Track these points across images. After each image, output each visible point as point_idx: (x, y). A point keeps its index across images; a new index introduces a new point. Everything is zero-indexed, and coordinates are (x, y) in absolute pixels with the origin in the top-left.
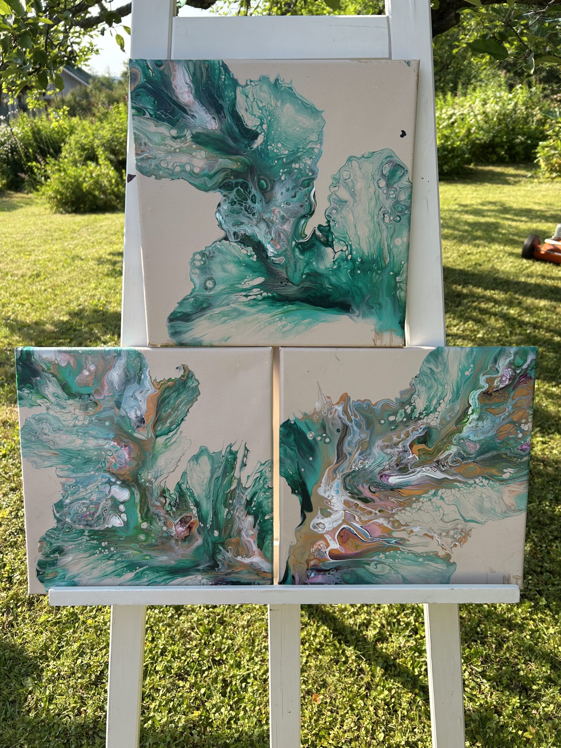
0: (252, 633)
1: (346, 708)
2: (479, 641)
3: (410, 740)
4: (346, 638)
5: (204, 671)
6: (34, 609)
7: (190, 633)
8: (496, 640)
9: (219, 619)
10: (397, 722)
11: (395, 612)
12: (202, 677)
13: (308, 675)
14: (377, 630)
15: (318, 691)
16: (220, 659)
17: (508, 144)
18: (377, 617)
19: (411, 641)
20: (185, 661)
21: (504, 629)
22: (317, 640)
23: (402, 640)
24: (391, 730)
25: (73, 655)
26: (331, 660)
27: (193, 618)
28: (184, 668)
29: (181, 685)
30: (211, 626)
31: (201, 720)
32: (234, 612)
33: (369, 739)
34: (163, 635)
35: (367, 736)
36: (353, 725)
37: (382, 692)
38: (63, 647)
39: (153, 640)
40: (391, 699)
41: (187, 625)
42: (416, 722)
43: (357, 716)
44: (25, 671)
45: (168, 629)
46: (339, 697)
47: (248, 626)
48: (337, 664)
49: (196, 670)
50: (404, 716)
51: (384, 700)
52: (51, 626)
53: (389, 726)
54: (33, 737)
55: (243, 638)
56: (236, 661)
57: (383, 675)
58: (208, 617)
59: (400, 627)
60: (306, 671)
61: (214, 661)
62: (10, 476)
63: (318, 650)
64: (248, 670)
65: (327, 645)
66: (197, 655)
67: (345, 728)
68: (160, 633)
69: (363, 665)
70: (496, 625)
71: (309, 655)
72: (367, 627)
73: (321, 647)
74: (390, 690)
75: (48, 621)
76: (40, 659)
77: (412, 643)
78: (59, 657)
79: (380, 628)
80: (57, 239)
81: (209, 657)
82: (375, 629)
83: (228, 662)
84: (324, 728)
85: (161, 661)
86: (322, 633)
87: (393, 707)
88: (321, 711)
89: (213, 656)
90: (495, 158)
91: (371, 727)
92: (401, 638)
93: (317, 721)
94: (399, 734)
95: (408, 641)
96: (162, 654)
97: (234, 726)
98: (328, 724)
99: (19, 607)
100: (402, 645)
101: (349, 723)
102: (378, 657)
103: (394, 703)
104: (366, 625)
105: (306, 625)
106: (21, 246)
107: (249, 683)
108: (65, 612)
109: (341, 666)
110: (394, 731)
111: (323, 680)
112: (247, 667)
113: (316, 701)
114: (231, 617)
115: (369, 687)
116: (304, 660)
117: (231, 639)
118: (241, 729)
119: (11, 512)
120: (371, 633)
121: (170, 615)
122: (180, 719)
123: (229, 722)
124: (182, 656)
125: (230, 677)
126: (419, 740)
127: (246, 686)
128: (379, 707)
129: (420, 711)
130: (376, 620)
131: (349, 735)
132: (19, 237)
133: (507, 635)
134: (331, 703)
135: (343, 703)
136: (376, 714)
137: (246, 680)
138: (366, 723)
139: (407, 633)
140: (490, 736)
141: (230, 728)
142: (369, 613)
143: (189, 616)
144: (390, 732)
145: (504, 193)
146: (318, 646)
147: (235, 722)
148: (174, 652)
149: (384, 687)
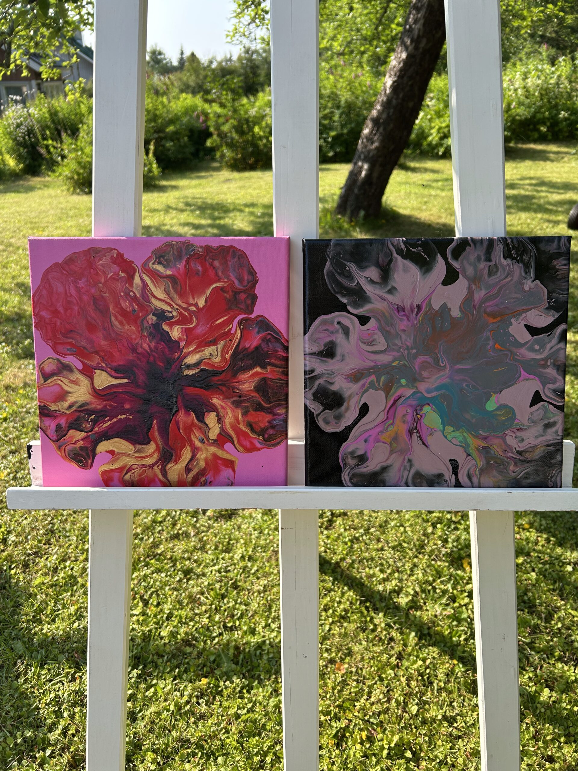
0: (269, 599)
1: (374, 679)
2: (526, 610)
3: (447, 714)
4: (374, 605)
5: (214, 638)
6: (29, 571)
7: (199, 598)
8: (546, 609)
9: (232, 584)
10: (432, 695)
11: (431, 579)
12: (211, 644)
13: (332, 643)
14: (410, 597)
15: (342, 660)
16: (232, 626)
17: (551, 121)
18: (410, 584)
19: (449, 610)
20: (193, 626)
21: (555, 598)
22: (342, 607)
23: (438, 609)
24: (426, 703)
25: (70, 619)
26: (357, 628)
27: (203, 583)
28: (192, 634)
29: (188, 651)
30: (223, 591)
31: (209, 688)
32: (248, 577)
33: (400, 712)
34: (169, 599)
35: (398, 709)
36: (381, 696)
37: (415, 662)
38: (59, 610)
39: (158, 604)
40: (426, 669)
41: (195, 590)
42: (455, 695)
43: (387, 687)
44: (16, 635)
45: (175, 593)
46: (366, 666)
47: (265, 591)
48: (364, 632)
49: (205, 636)
50: (441, 689)
51: (418, 671)
52: (48, 588)
53: (424, 698)
54: (21, 705)
55: (259, 604)
56: (250, 627)
57: (416, 645)
58: (221, 581)
59: (436, 595)
60: (329, 639)
61: (225, 627)
62: (10, 439)
63: (343, 617)
64: (264, 637)
65: (352, 613)
66: (206, 621)
67: (373, 699)
68: (166, 597)
69: (394, 634)
70: (545, 594)
71: (333, 622)
72: (398, 595)
73: (346, 614)
74: (424, 660)
75: (43, 584)
76: (33, 622)
77: (450, 611)
78: (54, 621)
79: (413, 596)
80: (72, 217)
81: (220, 623)
82: (407, 595)
83: (241, 629)
84: (349, 699)
85: (166, 627)
86: (348, 600)
87: (428, 678)
88: (345, 681)
89: (225, 623)
90: (536, 135)
91: (402, 698)
92: (436, 606)
93: (340, 691)
94: (435, 708)
95: (445, 609)
96: (168, 619)
97: (245, 696)
98: (353, 694)
99: (13, 569)
100: (438, 613)
101: (378, 694)
102: (411, 625)
103: (428, 674)
104: (398, 592)
105: (330, 590)
106: (35, 223)
107: (264, 650)
108: (62, 575)
109: (368, 634)
110: (429, 705)
111: (349, 649)
112: (262, 634)
113: (340, 670)
114: (245, 582)
115: (400, 657)
116: (327, 627)
117: (246, 605)
118: (254, 699)
119: (9, 474)
120: (403, 601)
121: (178, 578)
122: (186, 686)
123: (240, 692)
124: (190, 621)
125: (243, 644)
126: (458, 714)
127: (260, 653)
128: (412, 678)
129: (459, 683)
130: (408, 587)
131: (376, 708)
132: (33, 214)
133: (559, 604)
134: (357, 672)
135: (370, 673)
136: (408, 685)
137: (261, 647)
138: (397, 695)
139: (444, 601)
140: (540, 712)
141: (242, 698)
142: (401, 580)
143: (200, 581)
144: (425, 705)
145: (546, 170)
146: (343, 613)
147: (248, 692)
148: (181, 617)
149: (417, 657)
